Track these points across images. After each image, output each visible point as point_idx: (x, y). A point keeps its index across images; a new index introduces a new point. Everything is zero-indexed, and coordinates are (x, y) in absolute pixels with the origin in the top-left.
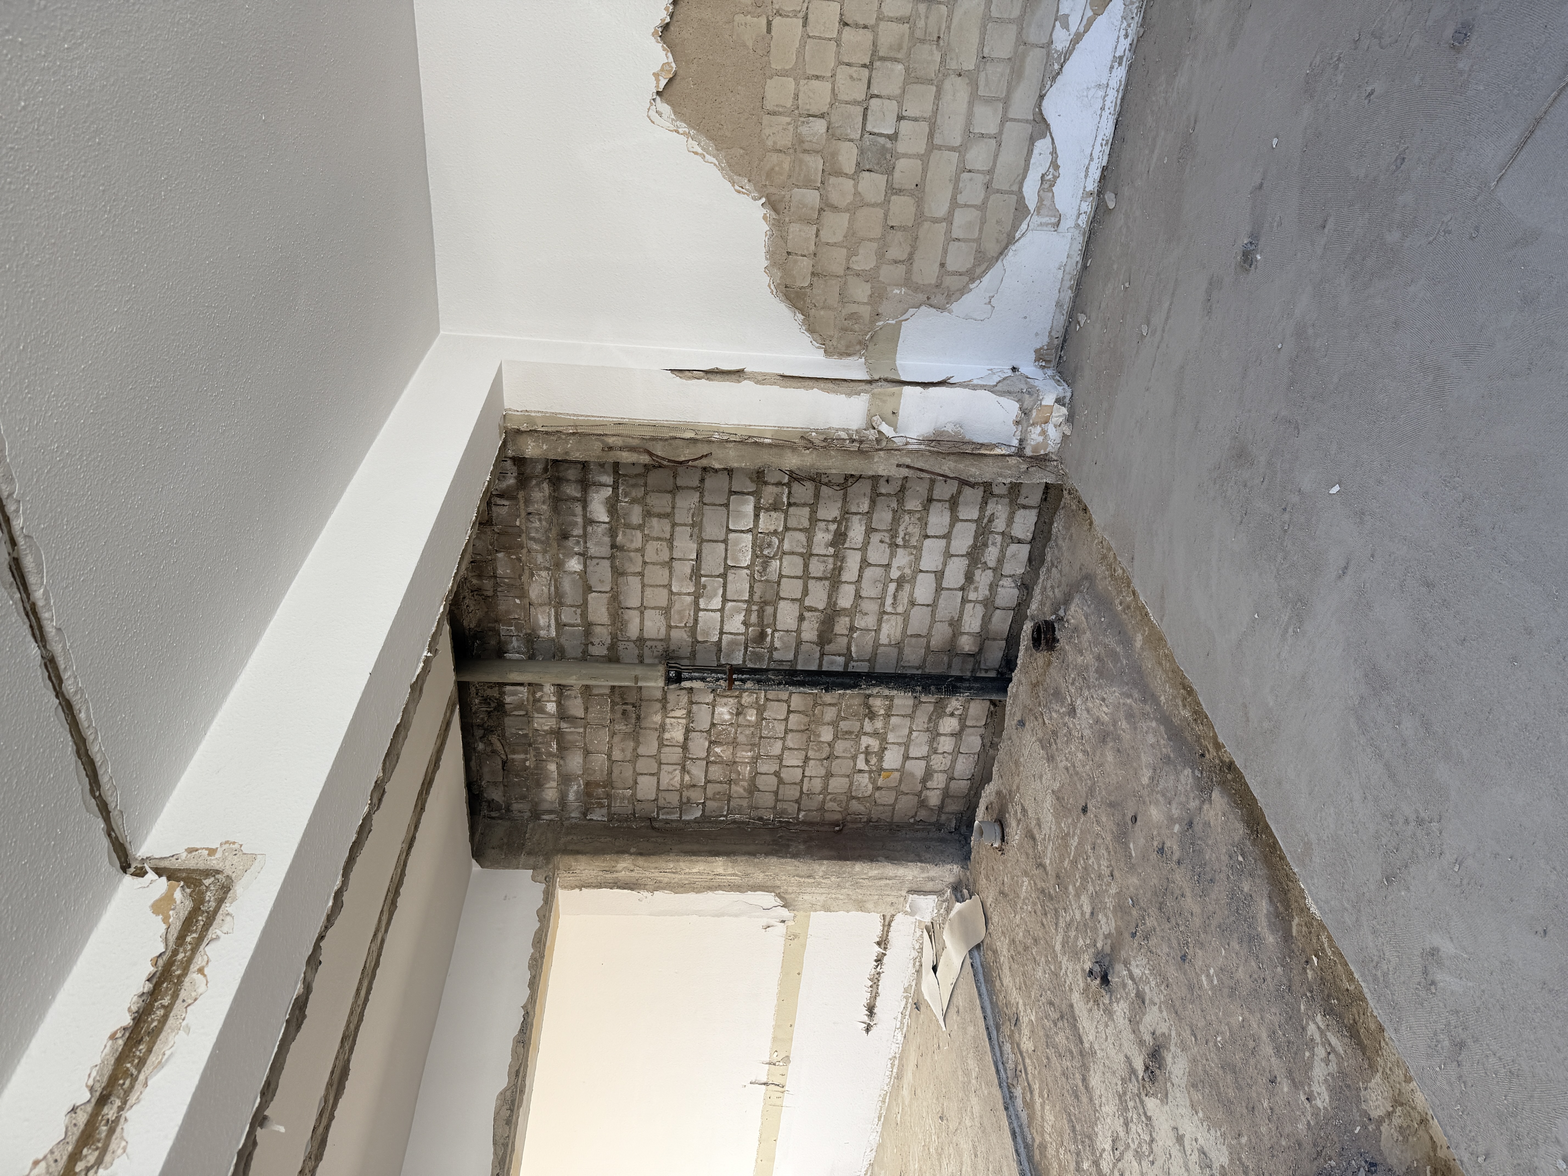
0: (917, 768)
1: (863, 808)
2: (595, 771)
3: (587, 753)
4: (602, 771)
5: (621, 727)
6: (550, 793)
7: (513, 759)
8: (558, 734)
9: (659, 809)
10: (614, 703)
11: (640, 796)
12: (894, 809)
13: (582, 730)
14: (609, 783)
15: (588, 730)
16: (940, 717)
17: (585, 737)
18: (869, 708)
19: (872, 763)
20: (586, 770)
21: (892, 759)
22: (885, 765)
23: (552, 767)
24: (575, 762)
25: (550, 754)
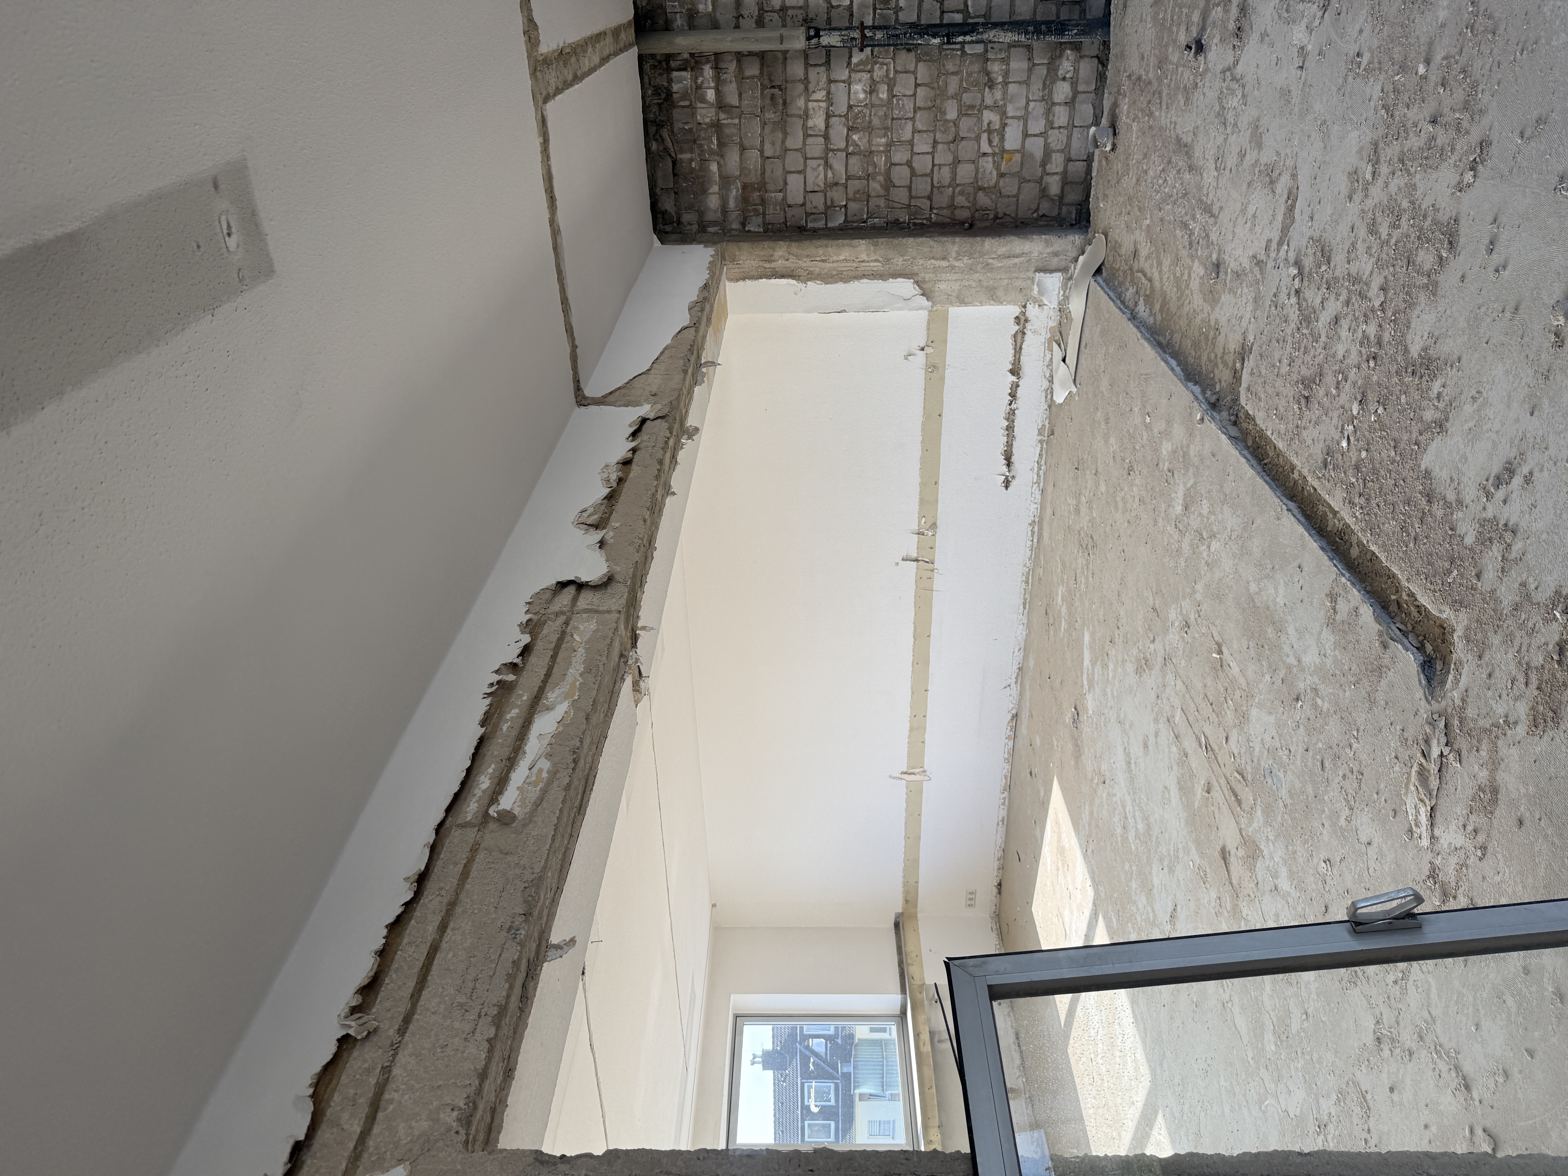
0: (1036, 147)
1: (989, 201)
2: (750, 170)
3: (743, 149)
4: (756, 171)
5: (770, 115)
6: (713, 202)
7: (681, 159)
8: (717, 126)
9: (808, 215)
10: (764, 87)
11: (790, 201)
12: (1018, 200)
13: (736, 121)
14: (762, 186)
15: (743, 120)
16: (1053, 82)
17: (740, 130)
18: (988, 75)
19: (995, 144)
20: (742, 169)
21: (1012, 139)
22: (1008, 146)
23: (714, 167)
24: (733, 158)
25: (712, 152)
